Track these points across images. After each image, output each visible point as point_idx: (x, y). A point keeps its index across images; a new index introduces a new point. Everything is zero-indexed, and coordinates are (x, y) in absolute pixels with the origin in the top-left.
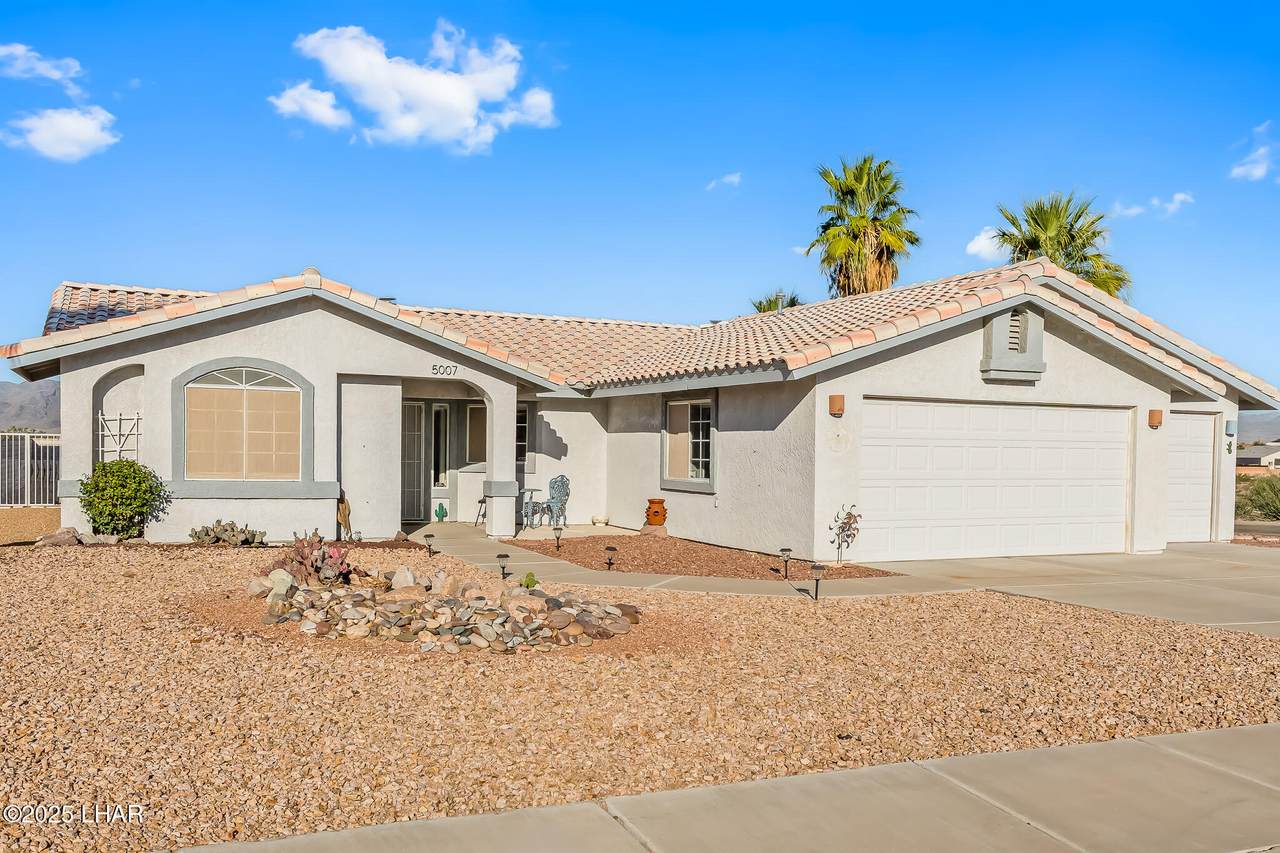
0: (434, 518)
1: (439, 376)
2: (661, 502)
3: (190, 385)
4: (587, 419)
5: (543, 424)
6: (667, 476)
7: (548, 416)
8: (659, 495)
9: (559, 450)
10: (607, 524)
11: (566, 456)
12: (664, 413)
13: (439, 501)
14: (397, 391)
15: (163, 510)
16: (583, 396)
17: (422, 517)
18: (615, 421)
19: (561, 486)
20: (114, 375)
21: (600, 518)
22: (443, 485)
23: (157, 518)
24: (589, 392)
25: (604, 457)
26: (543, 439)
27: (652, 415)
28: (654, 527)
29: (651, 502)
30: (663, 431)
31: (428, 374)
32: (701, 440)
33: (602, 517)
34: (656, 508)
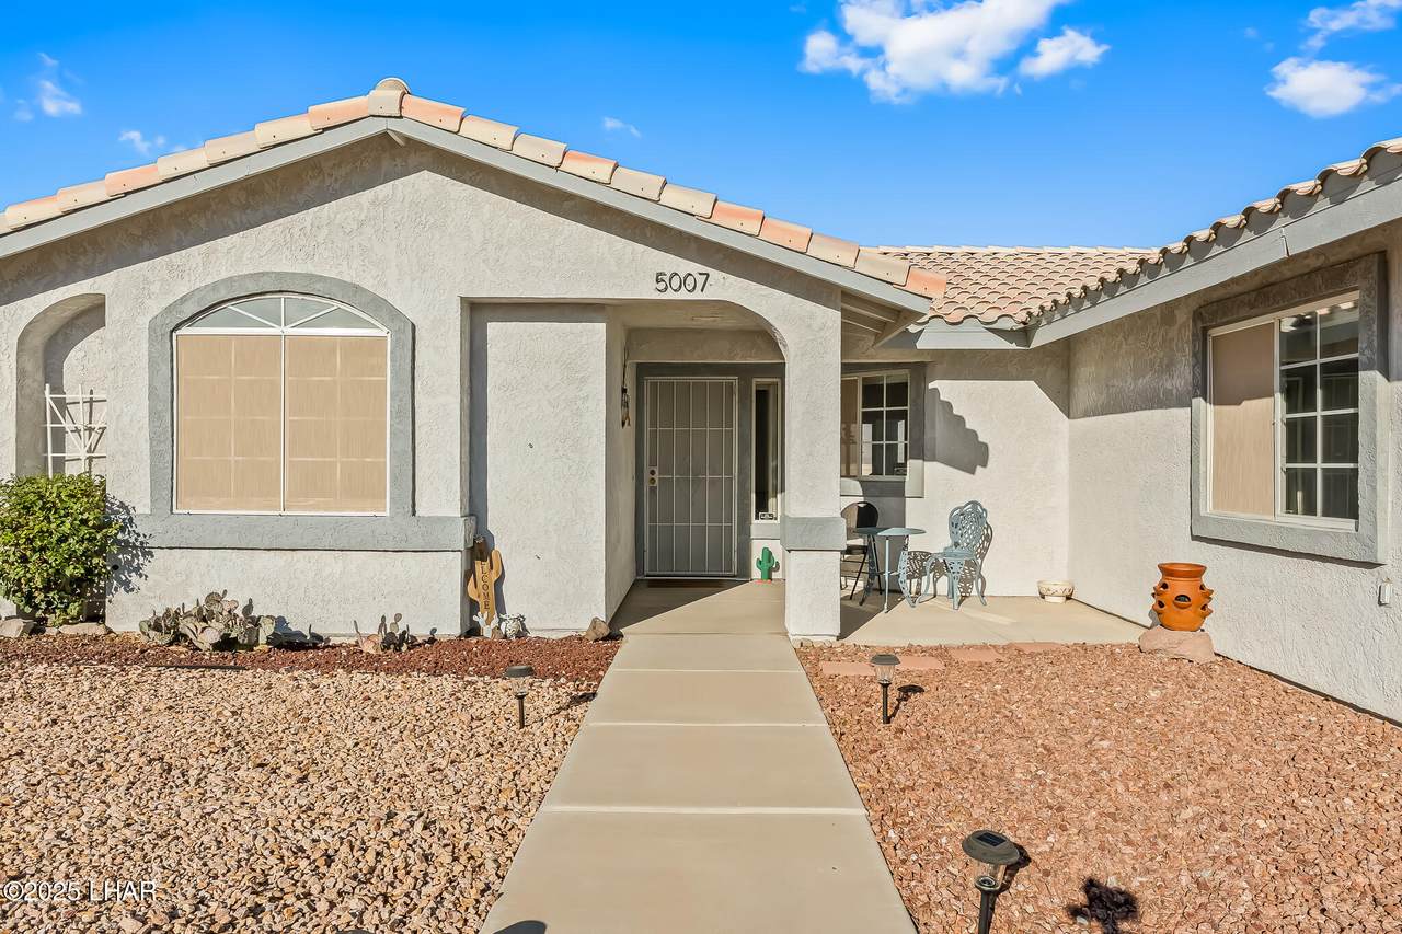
0: (756, 573)
1: (670, 295)
2: (1196, 572)
3: (184, 330)
4: (1029, 394)
5: (939, 408)
6: (1207, 507)
7: (946, 389)
8: (1188, 553)
9: (972, 455)
10: (1068, 598)
11: (984, 465)
12: (1201, 360)
13: (766, 544)
14: (595, 333)
15: (138, 570)
16: (1013, 346)
17: (735, 571)
18: (1084, 393)
19: (972, 523)
20: (79, 322)
21: (1053, 588)
22: (772, 517)
23: (126, 585)
24: (1025, 333)
25: (1063, 466)
26: (937, 432)
27: (1168, 367)
28: (1177, 635)
29: (1168, 571)
30: (1198, 402)
31: (648, 291)
32: (1319, 413)
33: (1059, 585)
34: (1181, 587)
